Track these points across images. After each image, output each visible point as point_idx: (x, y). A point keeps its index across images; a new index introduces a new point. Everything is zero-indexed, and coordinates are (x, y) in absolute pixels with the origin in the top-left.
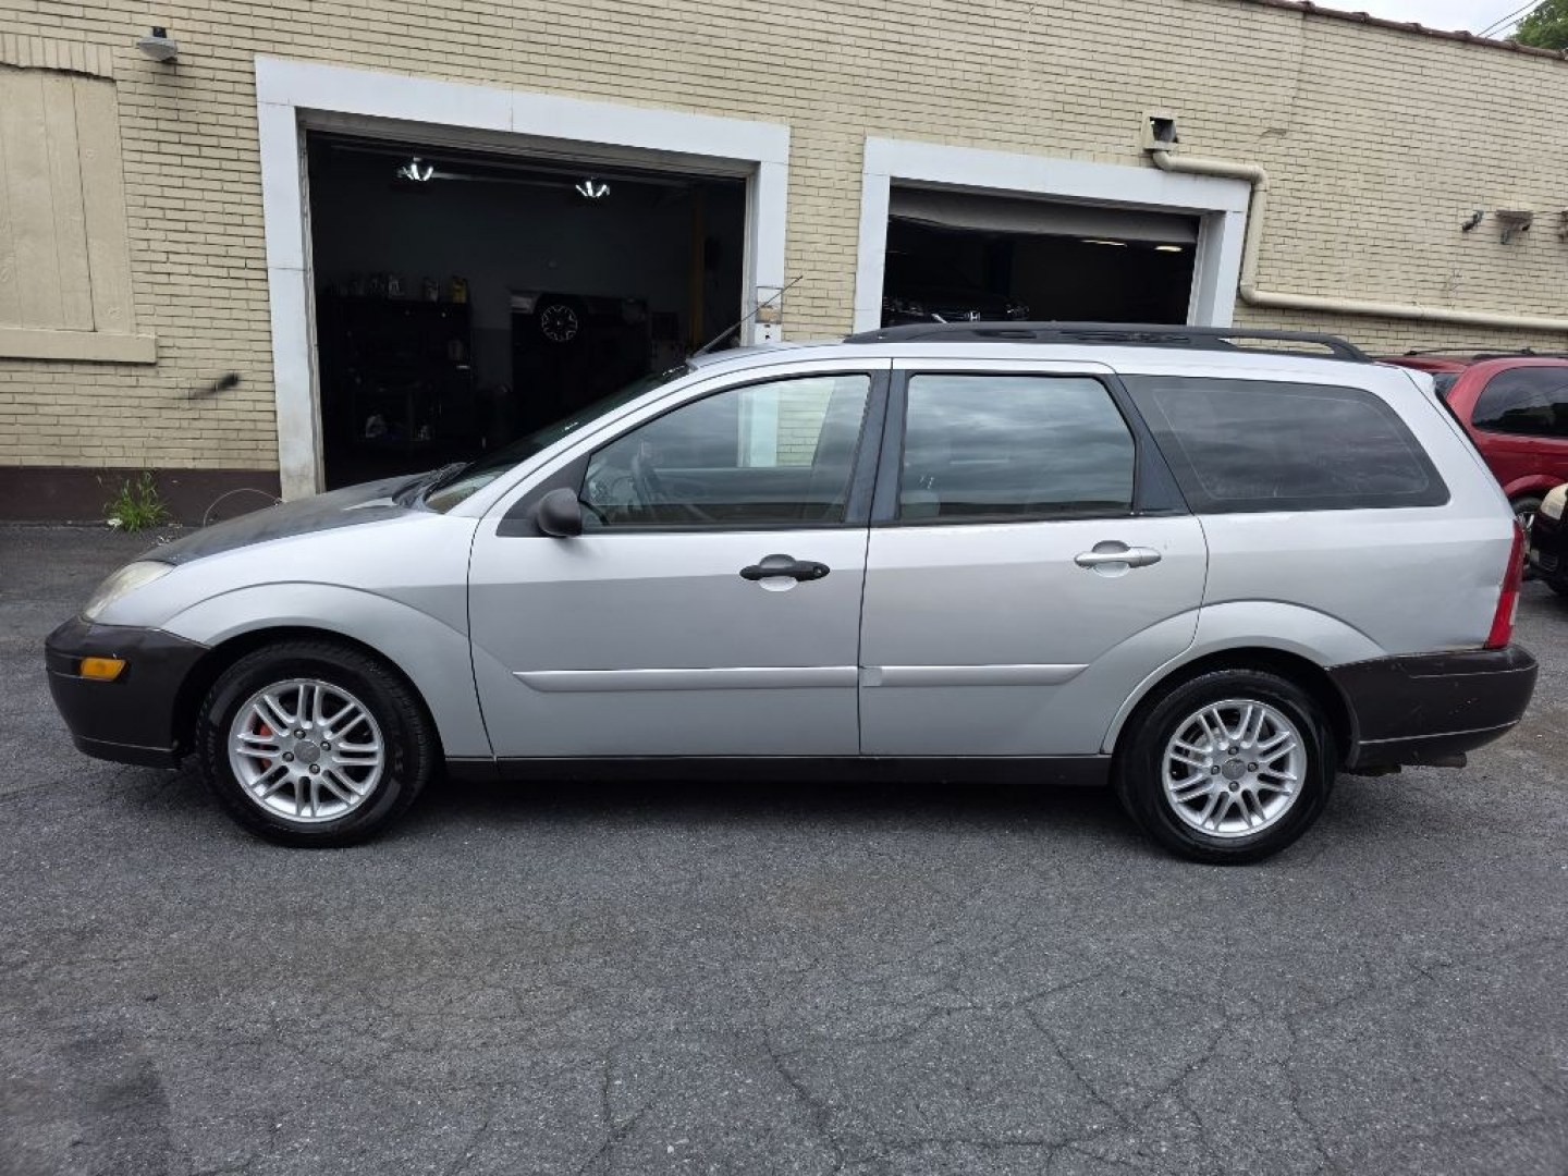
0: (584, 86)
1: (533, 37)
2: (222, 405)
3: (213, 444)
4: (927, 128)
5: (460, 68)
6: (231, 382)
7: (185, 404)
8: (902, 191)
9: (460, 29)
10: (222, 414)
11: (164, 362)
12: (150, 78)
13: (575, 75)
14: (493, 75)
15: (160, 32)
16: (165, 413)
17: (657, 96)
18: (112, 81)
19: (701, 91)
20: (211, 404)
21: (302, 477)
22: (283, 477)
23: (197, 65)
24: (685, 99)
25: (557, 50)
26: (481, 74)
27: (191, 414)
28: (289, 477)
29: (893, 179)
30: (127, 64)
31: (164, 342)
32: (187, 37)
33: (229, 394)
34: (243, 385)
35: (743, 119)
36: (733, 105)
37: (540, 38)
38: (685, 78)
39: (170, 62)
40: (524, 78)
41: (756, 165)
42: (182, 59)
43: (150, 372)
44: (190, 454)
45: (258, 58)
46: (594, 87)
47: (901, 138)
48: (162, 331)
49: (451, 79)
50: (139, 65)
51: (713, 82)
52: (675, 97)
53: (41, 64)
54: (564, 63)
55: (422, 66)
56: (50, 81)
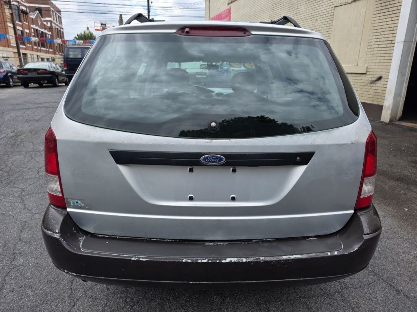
2: (377, 85)
3: (372, 96)
6: (380, 78)
7: (369, 85)
10: (376, 88)
11: (368, 73)
16: (366, 87)
20: (374, 85)
21: (388, 108)
22: (384, 108)
27: (370, 88)
28: (385, 108)
31: (369, 67)
33: (378, 82)
34: (382, 80)
43: (364, 76)
44: (367, 98)
48: (369, 64)
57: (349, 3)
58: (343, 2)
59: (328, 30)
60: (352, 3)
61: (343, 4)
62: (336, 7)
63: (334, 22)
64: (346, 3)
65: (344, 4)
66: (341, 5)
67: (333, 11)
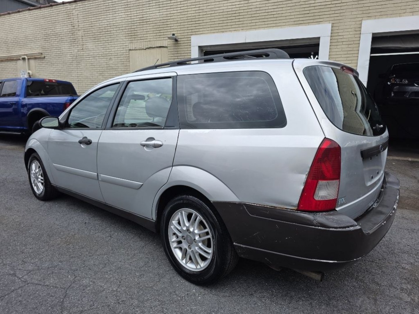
0: (266, 26)
1: (253, 16)
4: (391, 12)
5: (234, 28)
8: (377, 38)
9: (235, 18)
12: (173, 45)
13: (263, 23)
14: (242, 28)
15: (174, 35)
17: (288, 23)
18: (167, 47)
19: (301, 19)
23: (181, 41)
24: (296, 23)
25: (259, 18)
26: (239, 29)
29: (373, 34)
30: (170, 43)
32: (180, 35)
35: (315, 24)
36: (312, 21)
37: (255, 15)
38: (296, 16)
39: (176, 40)
40: (250, 27)
41: (319, 38)
42: (179, 40)
45: (192, 36)
46: (269, 25)
47: (378, 18)
49: (232, 32)
50: (172, 43)
51: (305, 15)
52: (293, 23)
53: (156, 46)
54: (261, 20)
55: (226, 30)
56: (158, 49)
57: (144, 49)
58: (137, 47)
59: (126, 69)
60: (147, 50)
61: (137, 49)
62: (131, 50)
63: (131, 63)
64: (141, 49)
65: (139, 49)
66: (135, 49)
67: (128, 53)
